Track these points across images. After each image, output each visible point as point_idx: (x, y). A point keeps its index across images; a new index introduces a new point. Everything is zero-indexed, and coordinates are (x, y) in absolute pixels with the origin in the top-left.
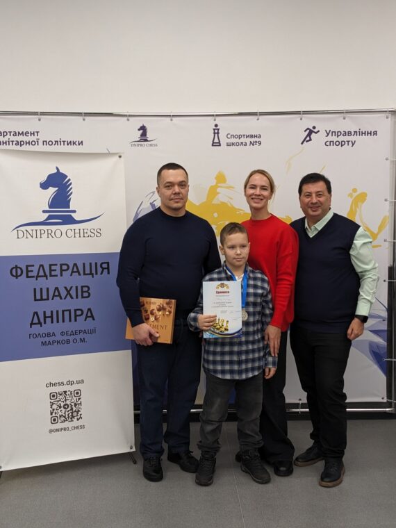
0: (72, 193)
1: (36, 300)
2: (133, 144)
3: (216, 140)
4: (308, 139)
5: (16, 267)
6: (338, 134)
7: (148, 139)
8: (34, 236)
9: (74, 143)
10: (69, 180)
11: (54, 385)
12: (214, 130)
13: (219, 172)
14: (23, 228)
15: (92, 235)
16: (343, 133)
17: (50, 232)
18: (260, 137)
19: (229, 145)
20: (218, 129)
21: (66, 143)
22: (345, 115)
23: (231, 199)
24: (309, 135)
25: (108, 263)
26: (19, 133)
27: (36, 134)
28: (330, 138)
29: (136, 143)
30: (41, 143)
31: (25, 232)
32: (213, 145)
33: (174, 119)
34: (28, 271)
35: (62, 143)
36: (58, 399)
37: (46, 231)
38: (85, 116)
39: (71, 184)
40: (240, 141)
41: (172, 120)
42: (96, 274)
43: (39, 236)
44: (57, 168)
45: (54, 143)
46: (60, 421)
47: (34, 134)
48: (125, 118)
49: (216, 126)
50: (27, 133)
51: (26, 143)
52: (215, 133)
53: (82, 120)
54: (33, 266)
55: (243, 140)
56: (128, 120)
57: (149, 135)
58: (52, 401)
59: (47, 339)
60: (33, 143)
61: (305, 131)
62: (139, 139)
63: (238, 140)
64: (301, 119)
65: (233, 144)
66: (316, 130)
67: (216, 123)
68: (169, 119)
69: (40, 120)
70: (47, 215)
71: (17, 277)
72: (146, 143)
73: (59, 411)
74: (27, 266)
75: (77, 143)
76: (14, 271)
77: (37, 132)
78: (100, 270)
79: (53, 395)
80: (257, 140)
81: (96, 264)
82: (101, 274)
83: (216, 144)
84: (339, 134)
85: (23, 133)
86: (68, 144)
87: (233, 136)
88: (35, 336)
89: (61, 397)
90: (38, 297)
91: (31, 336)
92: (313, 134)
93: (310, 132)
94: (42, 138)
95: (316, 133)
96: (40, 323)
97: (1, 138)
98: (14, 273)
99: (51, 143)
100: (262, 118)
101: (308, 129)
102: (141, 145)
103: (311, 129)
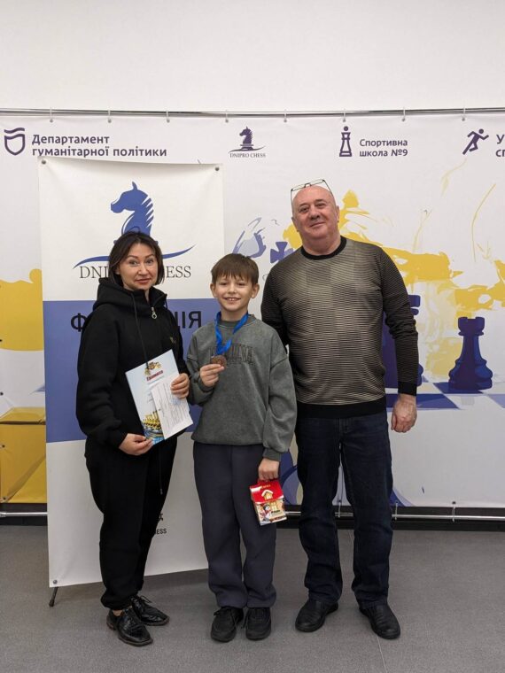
0: (152, 218)
2: (234, 153)
3: (346, 149)
4: (473, 146)
5: (79, 316)
7: (254, 147)
9: (155, 153)
10: (150, 200)
12: (343, 134)
13: (349, 193)
14: (89, 265)
15: (179, 275)
18: (406, 143)
19: (362, 154)
20: (349, 134)
21: (144, 152)
23: (365, 228)
24: (474, 141)
25: (199, 313)
26: (82, 138)
27: (104, 140)
29: (235, 152)
30: (111, 152)
31: (91, 269)
32: (341, 155)
33: (288, 119)
35: (139, 152)
38: (169, 115)
39: (152, 205)
40: (378, 149)
41: (285, 121)
42: (184, 327)
44: (134, 185)
45: (128, 152)
47: (102, 140)
48: (224, 119)
49: (346, 128)
50: (93, 139)
51: (92, 152)
52: (344, 139)
53: (166, 122)
55: (382, 148)
56: (227, 121)
57: (255, 142)
60: (101, 152)
61: (469, 136)
62: (240, 147)
63: (375, 148)
64: (463, 120)
65: (369, 154)
66: (483, 135)
67: (346, 124)
68: (282, 119)
69: (110, 121)
72: (250, 152)
75: (159, 153)
76: (76, 321)
77: (107, 138)
78: (188, 322)
80: (403, 148)
81: (184, 313)
82: (190, 327)
83: (346, 153)
85: (87, 138)
86: (147, 154)
87: (370, 143)
92: (480, 139)
93: (476, 137)
94: (112, 145)
95: (484, 139)
97: (60, 146)
98: (76, 324)
99: (124, 152)
100: (408, 118)
101: (473, 133)
102: (243, 155)
103: (478, 133)
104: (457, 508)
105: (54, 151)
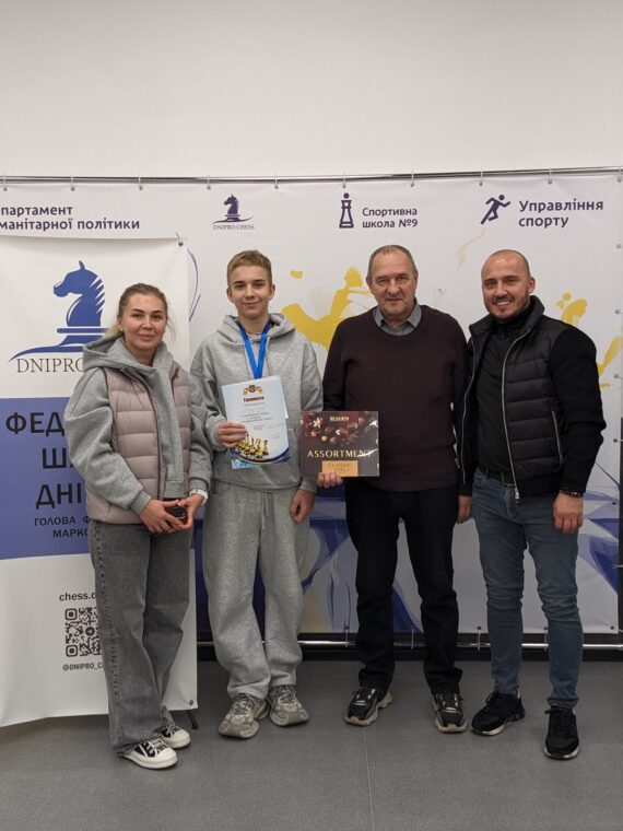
0: (103, 302)
1: (45, 466)
2: (217, 225)
3: (346, 219)
4: (492, 215)
5: (16, 416)
6: (540, 207)
7: (240, 218)
8: (45, 369)
9: (126, 225)
10: (100, 281)
11: (73, 597)
12: (343, 202)
13: (351, 269)
14: (28, 357)
16: (547, 205)
17: (68, 362)
18: (415, 212)
19: (366, 225)
20: (350, 202)
21: (113, 225)
22: (551, 177)
24: (494, 209)
26: (41, 209)
27: (67, 211)
28: (528, 214)
29: (220, 224)
30: (75, 224)
31: (30, 362)
32: (341, 226)
33: (280, 185)
34: (33, 423)
35: (108, 225)
36: (77, 620)
37: (63, 361)
38: (142, 182)
39: (102, 287)
40: (383, 220)
41: (276, 188)
43: (51, 368)
44: (81, 264)
45: (95, 224)
46: (79, 653)
47: (64, 211)
48: (205, 186)
49: (346, 195)
50: (53, 211)
51: (57, 225)
52: (344, 208)
53: (138, 189)
54: (42, 414)
55: (389, 218)
56: (209, 188)
57: (241, 212)
58: (69, 622)
59: (62, 527)
60: (64, 225)
61: (488, 203)
62: (225, 218)
63: (380, 218)
64: (481, 184)
65: (373, 224)
66: (504, 202)
67: (346, 191)
68: (272, 186)
69: (73, 189)
70: (64, 336)
71: (16, 431)
72: (236, 224)
73: (79, 638)
74: (33, 415)
75: (130, 225)
77: (70, 208)
79: (70, 614)
80: (412, 217)
83: (346, 224)
84: (542, 207)
85: (47, 209)
86: (116, 227)
87: (374, 212)
88: (43, 522)
89: (82, 616)
90: (50, 462)
91: (38, 522)
92: (500, 207)
93: (496, 205)
94: (76, 217)
95: (505, 206)
96: (51, 502)
97: (15, 219)
98: (12, 426)
99: (90, 225)
100: (418, 182)
101: (492, 199)
102: (229, 227)
103: (498, 199)
104: (482, 635)
105: (8, 225)
